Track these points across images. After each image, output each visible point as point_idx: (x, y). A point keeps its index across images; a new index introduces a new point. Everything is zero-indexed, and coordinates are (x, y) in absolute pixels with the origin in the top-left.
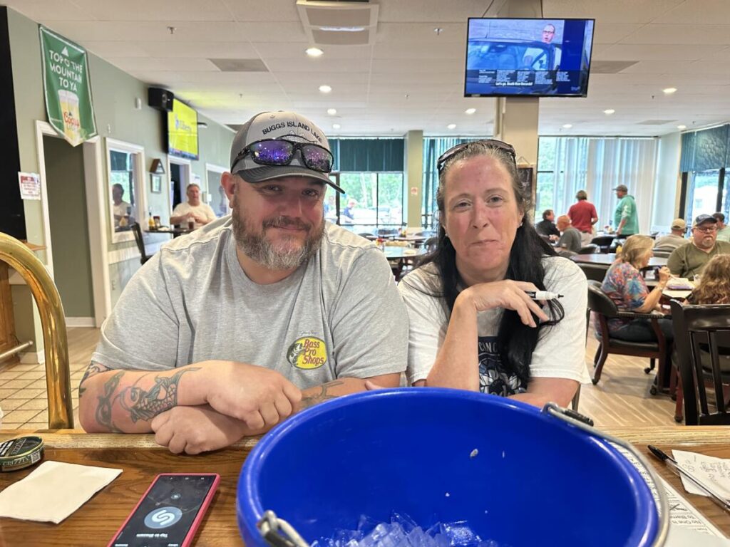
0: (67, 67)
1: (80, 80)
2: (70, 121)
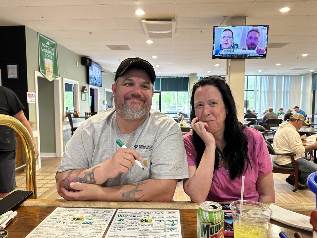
0: (48, 49)
1: (53, 54)
2: (49, 71)
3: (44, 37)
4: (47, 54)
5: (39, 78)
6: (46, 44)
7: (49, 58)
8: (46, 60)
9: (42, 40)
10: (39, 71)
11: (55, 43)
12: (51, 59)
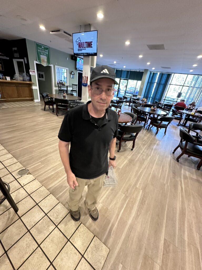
0: (43, 50)
1: (47, 53)
3: (39, 44)
4: (43, 52)
5: (37, 64)
6: (41, 47)
7: (44, 55)
8: (41, 56)
9: (38, 45)
10: (37, 61)
11: (48, 47)
12: (45, 56)
